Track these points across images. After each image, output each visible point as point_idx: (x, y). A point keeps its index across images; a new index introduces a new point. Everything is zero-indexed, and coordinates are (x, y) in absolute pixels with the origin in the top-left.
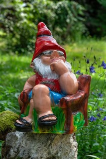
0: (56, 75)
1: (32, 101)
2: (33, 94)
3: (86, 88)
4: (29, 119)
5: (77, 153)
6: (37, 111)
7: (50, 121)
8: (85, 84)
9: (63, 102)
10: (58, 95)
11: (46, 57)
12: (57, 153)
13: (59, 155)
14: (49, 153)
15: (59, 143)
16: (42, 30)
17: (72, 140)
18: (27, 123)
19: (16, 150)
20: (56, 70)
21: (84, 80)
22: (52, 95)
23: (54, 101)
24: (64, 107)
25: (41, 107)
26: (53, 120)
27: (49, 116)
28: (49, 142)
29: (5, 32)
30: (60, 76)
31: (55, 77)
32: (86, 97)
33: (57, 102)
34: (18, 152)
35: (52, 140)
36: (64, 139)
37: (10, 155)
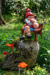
0: (32, 23)
1: (24, 31)
2: (25, 29)
3: (41, 27)
4: (24, 36)
5: (39, 48)
6: (26, 34)
7: (30, 36)
8: (41, 26)
9: (34, 31)
10: (32, 29)
11: (29, 18)
12: (32, 46)
13: (33, 47)
14: (30, 46)
15: (33, 44)
16: (28, 10)
17: (37, 44)
18: (23, 37)
19: (20, 46)
20: (32, 22)
21: (40, 25)
22: (30, 29)
23: (31, 31)
24: (34, 32)
25: (27, 32)
26: (31, 36)
27: (29, 35)
28: (30, 43)
29: (17, 14)
30: (33, 24)
31: (32, 24)
32: (41, 30)
33: (32, 31)
34: (21, 47)
35: (31, 42)
36: (35, 42)
37: (18, 48)
